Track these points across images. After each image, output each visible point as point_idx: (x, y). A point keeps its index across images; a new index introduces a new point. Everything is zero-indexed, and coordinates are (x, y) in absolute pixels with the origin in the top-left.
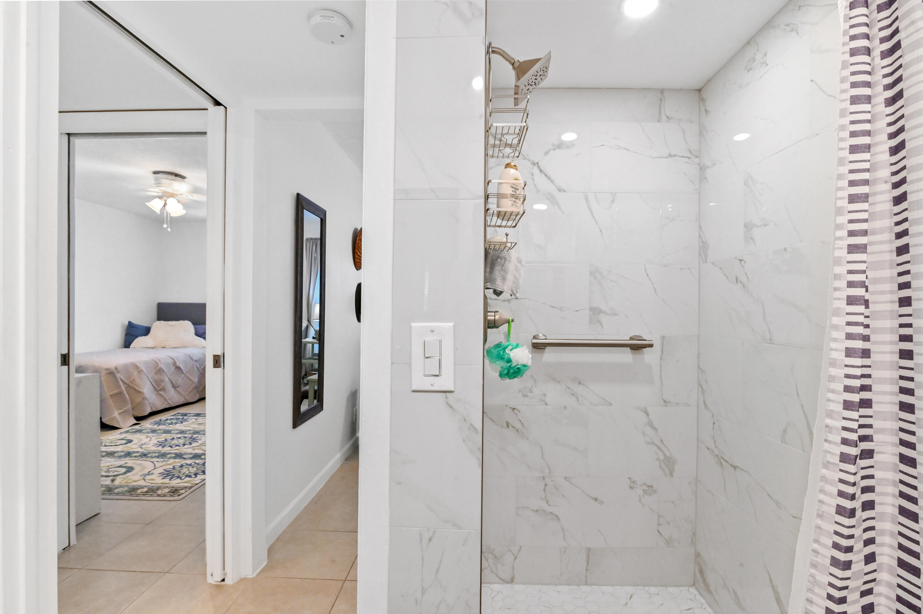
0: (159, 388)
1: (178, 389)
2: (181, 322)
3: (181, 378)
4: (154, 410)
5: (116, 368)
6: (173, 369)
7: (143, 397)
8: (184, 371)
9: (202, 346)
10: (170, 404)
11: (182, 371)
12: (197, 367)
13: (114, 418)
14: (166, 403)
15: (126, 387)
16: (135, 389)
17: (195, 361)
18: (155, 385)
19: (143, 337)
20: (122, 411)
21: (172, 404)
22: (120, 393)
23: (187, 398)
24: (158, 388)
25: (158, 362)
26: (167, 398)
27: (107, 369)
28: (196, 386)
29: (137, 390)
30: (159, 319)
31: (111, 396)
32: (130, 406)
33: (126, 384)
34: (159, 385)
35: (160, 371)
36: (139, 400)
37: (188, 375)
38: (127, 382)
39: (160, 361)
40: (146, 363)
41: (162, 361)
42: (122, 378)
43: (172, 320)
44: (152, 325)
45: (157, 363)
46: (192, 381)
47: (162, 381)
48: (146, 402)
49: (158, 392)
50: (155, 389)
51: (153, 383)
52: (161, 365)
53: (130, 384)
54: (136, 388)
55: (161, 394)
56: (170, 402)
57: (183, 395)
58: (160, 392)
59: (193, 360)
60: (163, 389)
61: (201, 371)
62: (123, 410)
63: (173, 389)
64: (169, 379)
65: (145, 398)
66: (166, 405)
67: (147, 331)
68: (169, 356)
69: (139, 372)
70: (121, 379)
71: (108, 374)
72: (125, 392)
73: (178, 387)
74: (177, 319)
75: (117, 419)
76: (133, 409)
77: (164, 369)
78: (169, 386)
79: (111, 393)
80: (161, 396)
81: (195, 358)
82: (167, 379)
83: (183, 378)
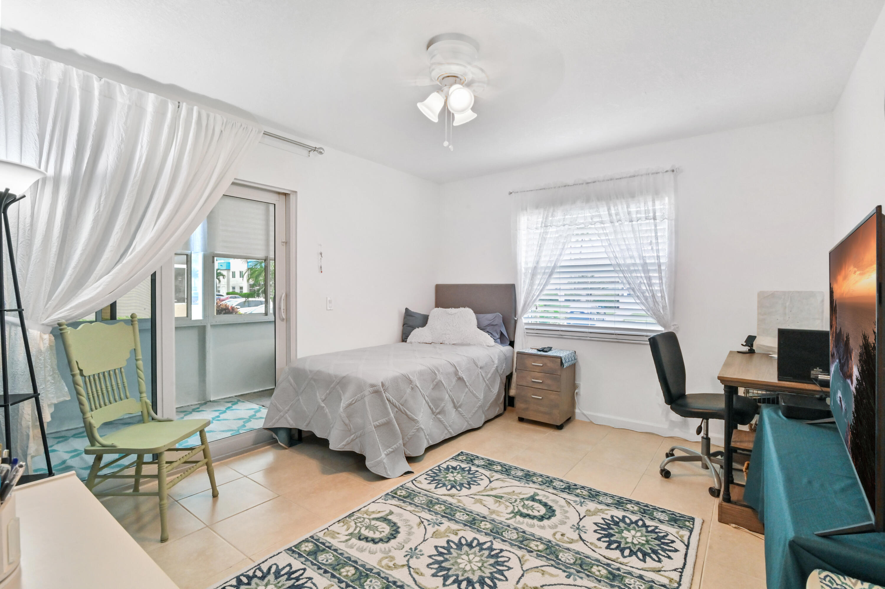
0: (438, 411)
1: (460, 409)
2: (462, 309)
3: (464, 394)
4: (432, 443)
5: (383, 385)
6: (454, 380)
7: (417, 428)
8: (467, 384)
9: (488, 345)
10: (450, 433)
11: (465, 383)
12: (482, 376)
13: (381, 462)
14: (446, 432)
15: (397, 412)
16: (407, 415)
17: (481, 368)
18: (432, 406)
19: (420, 328)
20: (390, 450)
21: (453, 433)
22: (388, 423)
23: (471, 423)
24: (436, 409)
25: (437, 372)
26: (447, 425)
27: (372, 386)
28: (481, 405)
29: (410, 417)
30: (437, 306)
31: (376, 427)
32: (401, 442)
33: (396, 407)
34: (437, 406)
35: (438, 385)
36: (412, 432)
37: (471, 389)
38: (397, 404)
39: (439, 371)
40: (421, 374)
41: (441, 370)
42: (391, 398)
43: (452, 307)
44: (430, 313)
45: (435, 374)
46: (476, 397)
47: (442, 400)
48: (422, 434)
49: (436, 415)
50: (433, 413)
51: (430, 404)
52: (440, 377)
53: (401, 407)
54: (409, 413)
55: (439, 418)
56: (451, 430)
57: (466, 418)
58: (439, 416)
59: (477, 366)
60: (442, 412)
61: (487, 382)
62: (392, 449)
63: (455, 410)
64: (449, 396)
65: (419, 429)
66: (446, 434)
67: (424, 321)
68: (449, 362)
69: (412, 388)
70: (389, 401)
71: (373, 393)
72: (394, 421)
73: (460, 407)
74: (456, 306)
75: (384, 463)
76: (404, 445)
77: (443, 382)
78: (449, 407)
79: (377, 423)
80: (440, 421)
81: (480, 364)
82: (447, 396)
83: (466, 393)
